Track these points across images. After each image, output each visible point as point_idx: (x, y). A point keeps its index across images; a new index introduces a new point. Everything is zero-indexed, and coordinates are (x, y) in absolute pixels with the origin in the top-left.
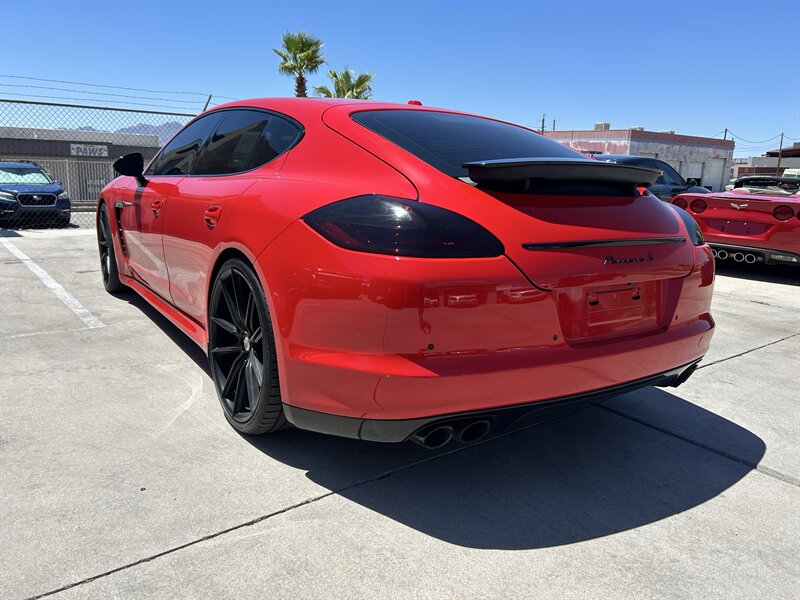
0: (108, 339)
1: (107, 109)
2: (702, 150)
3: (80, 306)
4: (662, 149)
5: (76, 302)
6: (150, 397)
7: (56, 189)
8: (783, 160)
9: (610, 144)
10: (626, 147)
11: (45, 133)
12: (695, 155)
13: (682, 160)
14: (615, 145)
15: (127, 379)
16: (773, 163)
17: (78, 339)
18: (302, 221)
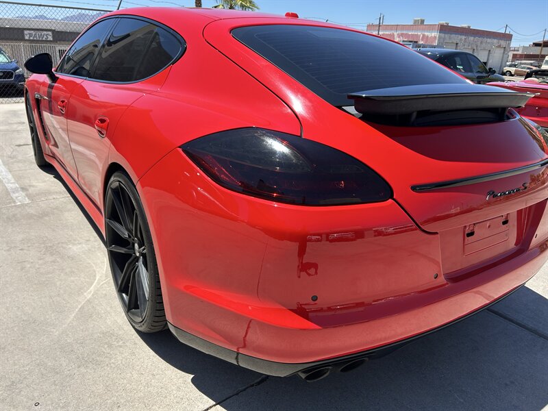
0: (30, 216)
1: (40, 5)
2: (489, 40)
3: (13, 181)
4: (461, 39)
5: (10, 176)
6: (58, 283)
7: (14, 67)
8: (544, 49)
9: (424, 35)
10: (435, 37)
11: (6, 22)
12: (484, 45)
13: (475, 48)
14: (428, 36)
15: (40, 262)
16: (537, 51)
17: (5, 217)
18: (180, 150)
